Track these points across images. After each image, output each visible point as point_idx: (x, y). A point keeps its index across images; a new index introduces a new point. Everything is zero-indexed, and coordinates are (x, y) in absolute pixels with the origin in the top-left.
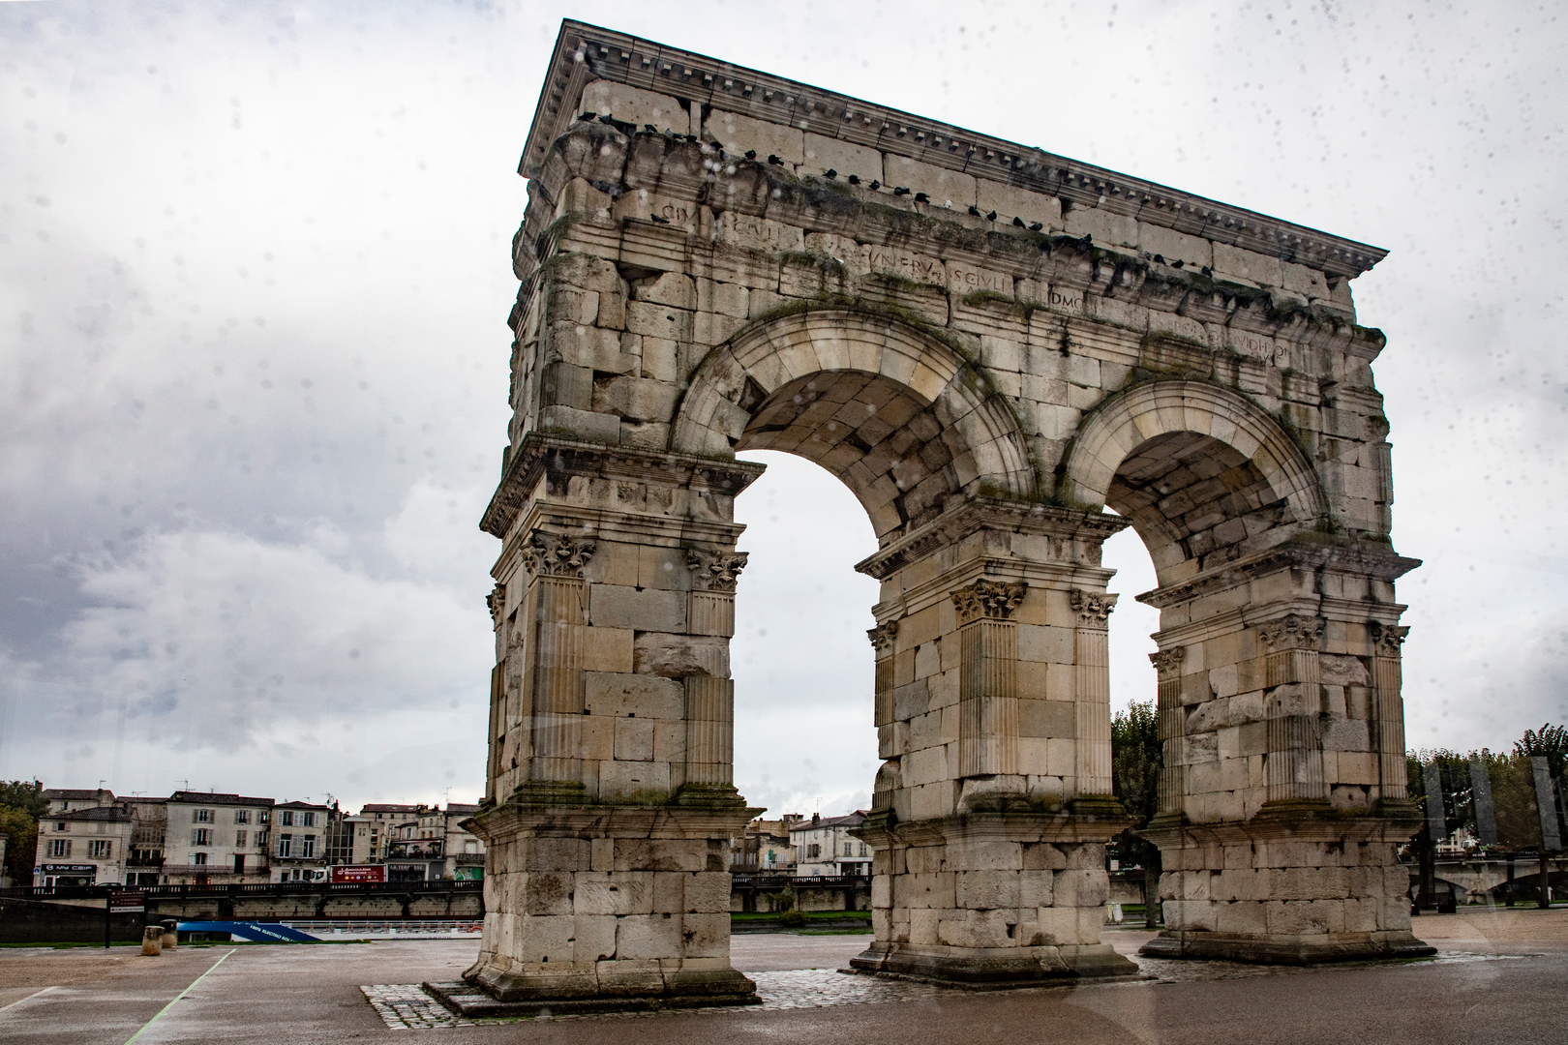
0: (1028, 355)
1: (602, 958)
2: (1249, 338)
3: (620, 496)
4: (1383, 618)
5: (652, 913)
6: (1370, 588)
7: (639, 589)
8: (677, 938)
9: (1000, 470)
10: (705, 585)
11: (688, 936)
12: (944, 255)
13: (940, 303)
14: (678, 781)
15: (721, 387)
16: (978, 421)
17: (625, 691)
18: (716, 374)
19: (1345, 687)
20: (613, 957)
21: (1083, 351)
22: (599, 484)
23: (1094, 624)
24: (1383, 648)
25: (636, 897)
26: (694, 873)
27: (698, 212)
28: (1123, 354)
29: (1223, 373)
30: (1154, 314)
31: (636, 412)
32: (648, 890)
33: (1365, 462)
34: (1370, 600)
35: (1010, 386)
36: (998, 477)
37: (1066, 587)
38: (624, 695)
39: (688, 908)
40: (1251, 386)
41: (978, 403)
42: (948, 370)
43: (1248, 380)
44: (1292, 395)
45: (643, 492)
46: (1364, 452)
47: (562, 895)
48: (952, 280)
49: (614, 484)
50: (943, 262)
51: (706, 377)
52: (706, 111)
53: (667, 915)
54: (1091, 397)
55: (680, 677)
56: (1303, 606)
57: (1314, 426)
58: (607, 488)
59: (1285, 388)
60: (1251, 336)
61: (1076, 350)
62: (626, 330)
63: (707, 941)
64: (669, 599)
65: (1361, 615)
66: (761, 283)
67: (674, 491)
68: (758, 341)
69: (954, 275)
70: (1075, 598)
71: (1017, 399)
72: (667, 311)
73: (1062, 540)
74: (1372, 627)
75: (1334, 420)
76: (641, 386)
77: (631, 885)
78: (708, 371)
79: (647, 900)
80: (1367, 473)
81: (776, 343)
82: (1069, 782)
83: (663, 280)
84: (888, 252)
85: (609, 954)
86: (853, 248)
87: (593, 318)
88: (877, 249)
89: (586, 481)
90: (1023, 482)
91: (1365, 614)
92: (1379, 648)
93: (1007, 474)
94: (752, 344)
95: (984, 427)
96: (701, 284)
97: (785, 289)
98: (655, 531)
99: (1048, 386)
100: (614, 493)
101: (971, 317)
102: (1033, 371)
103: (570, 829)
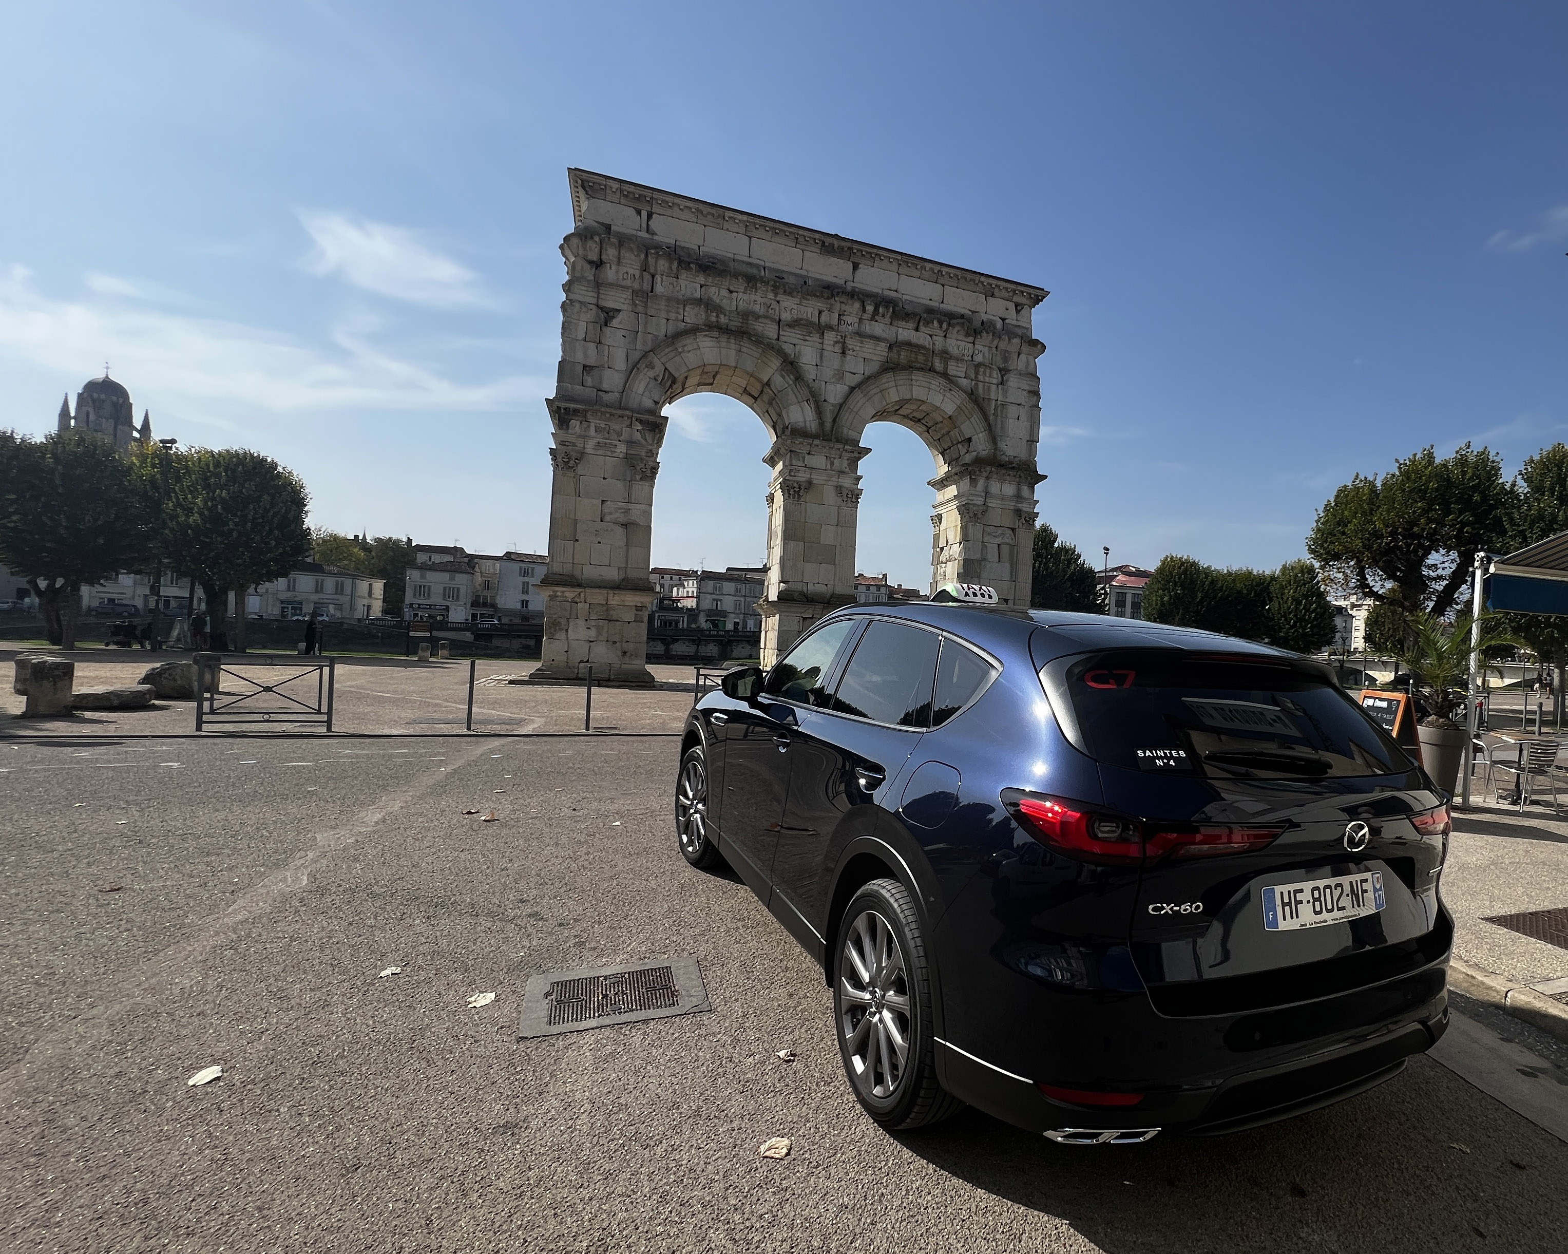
0: (821, 356)
1: (582, 661)
2: (957, 343)
3: (596, 431)
4: (1024, 507)
5: (607, 641)
6: (1019, 490)
7: (604, 478)
8: (620, 654)
9: (801, 419)
10: (638, 477)
11: (625, 653)
12: (778, 299)
13: (773, 326)
14: (622, 576)
15: (651, 374)
16: (791, 392)
17: (596, 530)
18: (647, 367)
19: (999, 545)
20: (587, 661)
21: (854, 353)
22: (585, 424)
23: (849, 504)
24: (1023, 524)
25: (599, 633)
26: (629, 622)
27: (641, 276)
28: (877, 353)
29: (938, 365)
30: (900, 330)
31: (605, 386)
32: (605, 630)
33: (1023, 417)
34: (1018, 497)
35: (810, 373)
36: (800, 424)
37: (835, 484)
38: (596, 532)
39: (625, 640)
40: (955, 373)
41: (791, 382)
42: (775, 363)
43: (954, 369)
44: (981, 378)
45: (608, 429)
46: (1023, 413)
47: (562, 629)
48: (782, 312)
49: (592, 424)
50: (778, 302)
51: (641, 369)
52: (650, 216)
53: (615, 643)
54: (858, 378)
55: (625, 525)
56: (976, 499)
57: (993, 396)
58: (589, 427)
59: (977, 373)
60: (959, 343)
61: (850, 352)
62: (600, 343)
63: (633, 656)
64: (619, 485)
65: (1012, 505)
66: (673, 316)
67: (624, 429)
68: (670, 349)
69: (783, 310)
70: (839, 489)
71: (814, 380)
72: (622, 332)
73: (835, 458)
74: (1018, 512)
75: (1005, 392)
76: (608, 372)
77: (597, 626)
78: (642, 365)
79: (605, 634)
80: (1024, 424)
81: (680, 350)
82: (830, 587)
83: (621, 315)
84: (746, 297)
85: (586, 660)
86: (727, 295)
87: (584, 336)
88: (740, 295)
89: (578, 423)
90: (813, 426)
91: (1014, 504)
92: (1021, 524)
93: (805, 421)
94: (667, 351)
95: (794, 396)
96: (642, 317)
97: (687, 319)
98: (613, 449)
99: (832, 373)
100: (592, 429)
101: (790, 334)
102: (823, 364)
103: (566, 597)
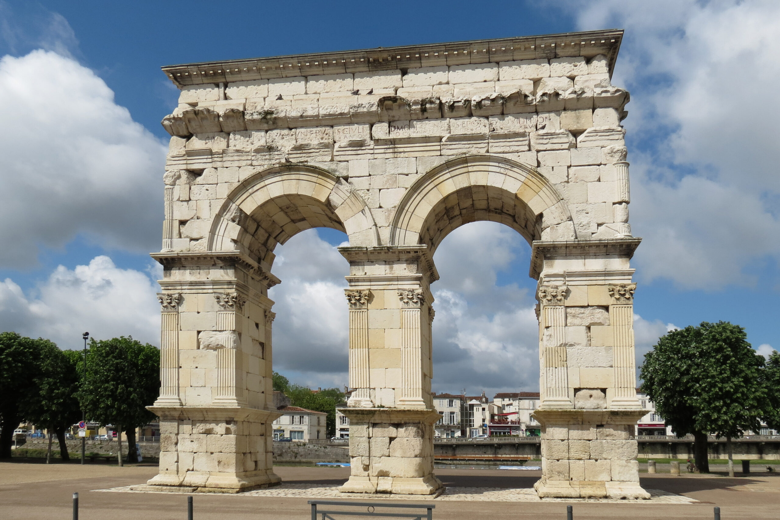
0: (374, 165)
1: (188, 470)
3: (190, 273)
4: (617, 279)
5: (207, 452)
7: (198, 313)
8: (216, 463)
9: (358, 230)
10: (223, 308)
11: (219, 462)
12: (331, 123)
13: (327, 149)
16: (347, 206)
17: (194, 357)
18: (224, 211)
19: (586, 327)
20: (193, 470)
21: (406, 155)
22: (182, 269)
23: (411, 306)
24: (617, 298)
25: (200, 445)
26: (221, 435)
27: (219, 136)
28: (430, 150)
30: (453, 120)
31: (196, 235)
32: (205, 442)
33: (605, 177)
35: (364, 184)
37: (395, 287)
38: (194, 359)
39: (219, 450)
41: (346, 197)
42: (331, 184)
44: (547, 147)
46: (605, 171)
47: (173, 443)
48: (336, 135)
50: (332, 126)
51: (221, 214)
52: (226, 86)
53: (212, 453)
54: (411, 179)
55: (216, 349)
57: (563, 163)
59: (542, 143)
60: (521, 116)
62: (190, 200)
63: (226, 465)
64: (210, 315)
65: (599, 280)
66: (244, 163)
68: (242, 192)
69: (337, 132)
70: (399, 292)
71: (368, 190)
72: (206, 187)
73: (393, 262)
74: (609, 287)
76: (197, 223)
77: (198, 440)
79: (204, 447)
81: (250, 190)
83: (204, 173)
84: (304, 129)
86: (287, 133)
87: (178, 197)
88: (299, 129)
91: (602, 278)
92: (614, 299)
93: (361, 232)
94: (240, 194)
95: (350, 209)
96: (219, 170)
98: (204, 287)
99: (385, 179)
101: (343, 153)
102: (377, 173)
